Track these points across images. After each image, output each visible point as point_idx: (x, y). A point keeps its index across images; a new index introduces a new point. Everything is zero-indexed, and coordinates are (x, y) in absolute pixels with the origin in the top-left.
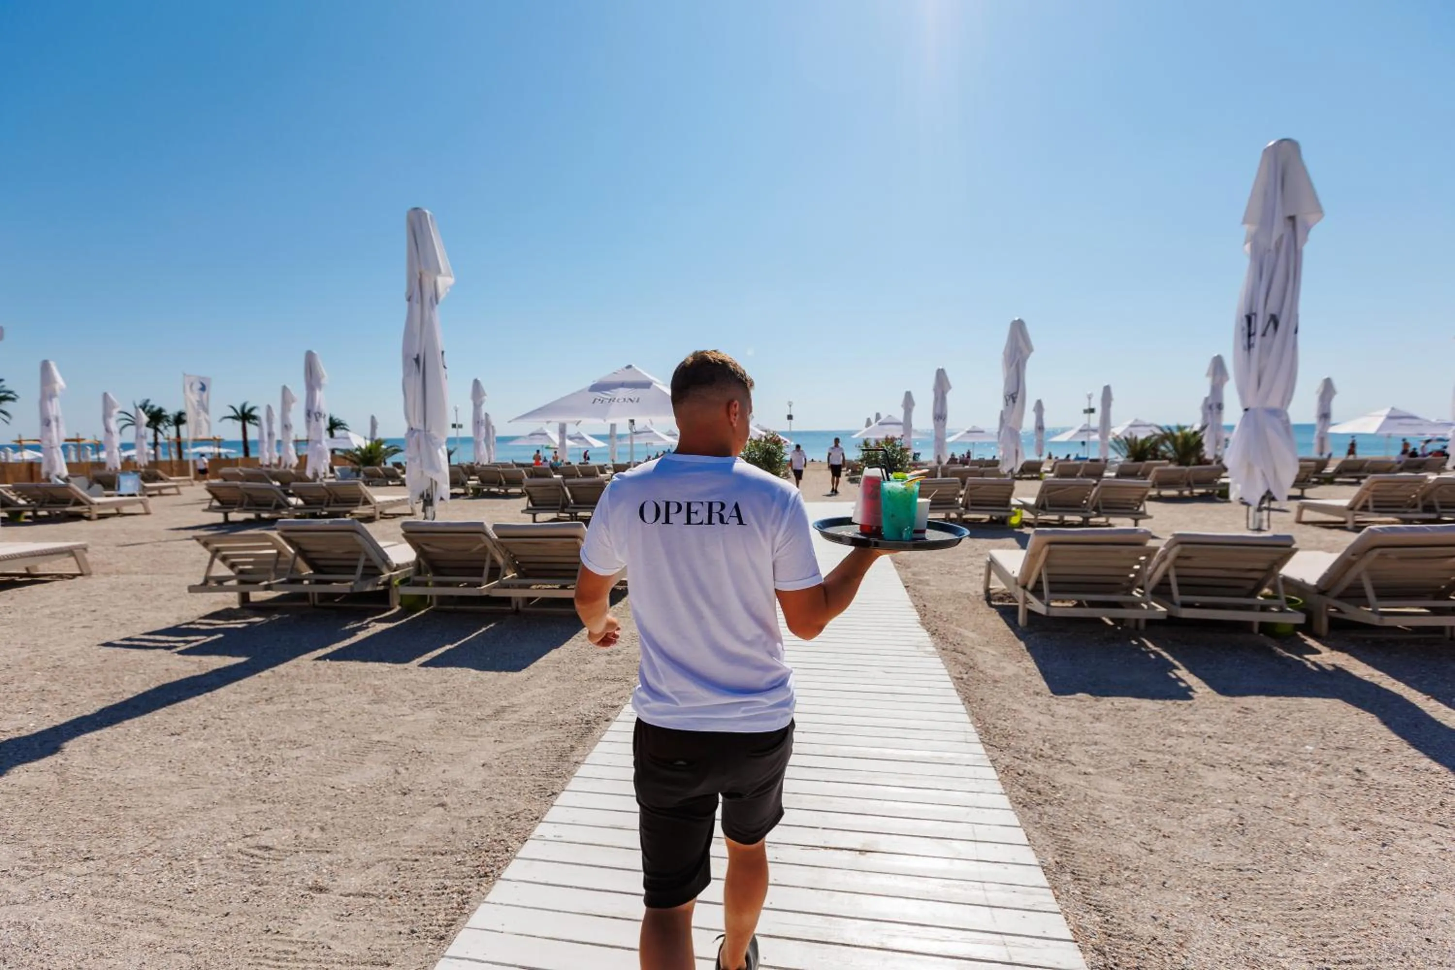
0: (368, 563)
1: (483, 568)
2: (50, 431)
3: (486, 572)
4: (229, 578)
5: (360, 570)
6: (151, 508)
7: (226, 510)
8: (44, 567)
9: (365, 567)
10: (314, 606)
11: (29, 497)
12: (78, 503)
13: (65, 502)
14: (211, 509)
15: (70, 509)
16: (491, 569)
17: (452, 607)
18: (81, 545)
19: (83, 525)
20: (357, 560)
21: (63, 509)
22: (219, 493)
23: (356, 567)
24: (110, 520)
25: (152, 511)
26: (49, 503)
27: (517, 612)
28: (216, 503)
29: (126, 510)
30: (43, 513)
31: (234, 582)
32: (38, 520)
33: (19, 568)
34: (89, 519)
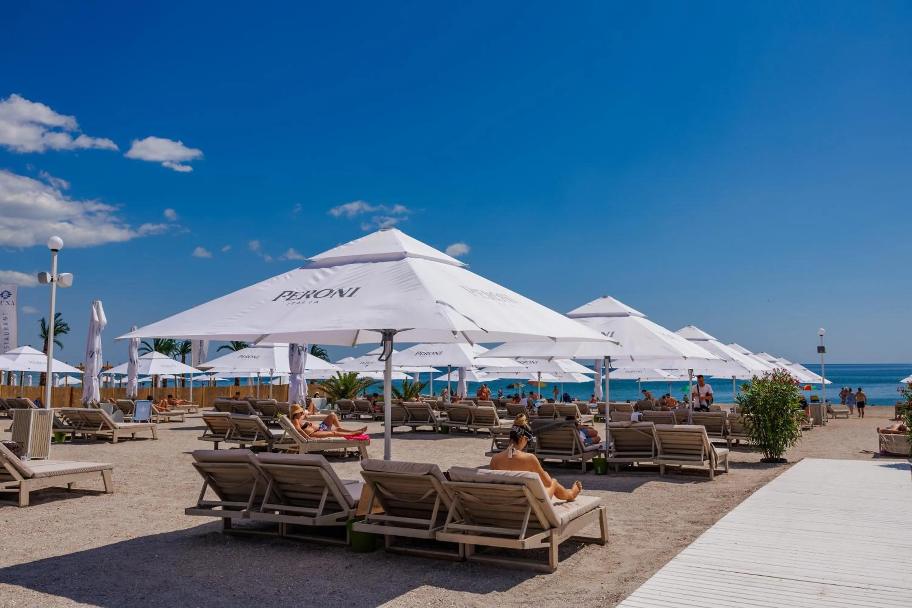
0: (331, 498)
1: (432, 511)
2: (93, 362)
3: (434, 515)
4: (216, 504)
5: (322, 505)
6: (158, 434)
7: (216, 439)
8: (80, 484)
9: (327, 502)
10: (282, 537)
11: (71, 420)
12: (106, 427)
13: (96, 425)
14: (204, 438)
15: (99, 432)
16: (439, 512)
17: (403, 549)
18: (108, 466)
19: (106, 447)
20: (321, 494)
21: (93, 432)
22: (212, 422)
23: (319, 501)
24: (127, 443)
25: (158, 437)
26: (85, 426)
27: (464, 560)
28: (209, 432)
29: (138, 435)
30: (79, 435)
31: (219, 508)
32: (76, 441)
33: (62, 483)
34: (111, 441)
